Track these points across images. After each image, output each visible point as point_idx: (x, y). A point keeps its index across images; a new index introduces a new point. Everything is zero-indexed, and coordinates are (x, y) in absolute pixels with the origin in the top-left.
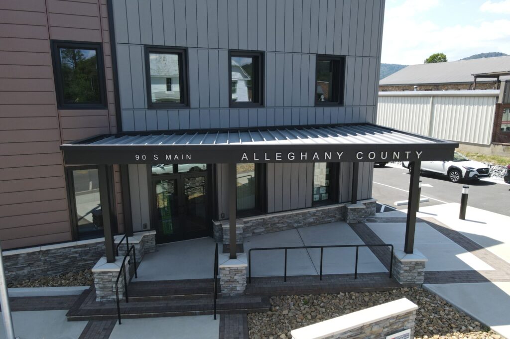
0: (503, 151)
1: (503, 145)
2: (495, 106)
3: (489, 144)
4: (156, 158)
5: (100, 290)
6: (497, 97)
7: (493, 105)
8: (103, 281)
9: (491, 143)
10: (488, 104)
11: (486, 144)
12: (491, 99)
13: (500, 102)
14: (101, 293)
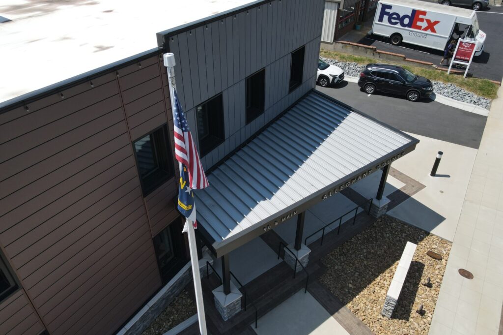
0: (342, 49)
1: (342, 43)
2: (336, 11)
6: (339, 4)
9: (333, 42)
10: (331, 9)
11: (329, 42)
13: (341, 8)
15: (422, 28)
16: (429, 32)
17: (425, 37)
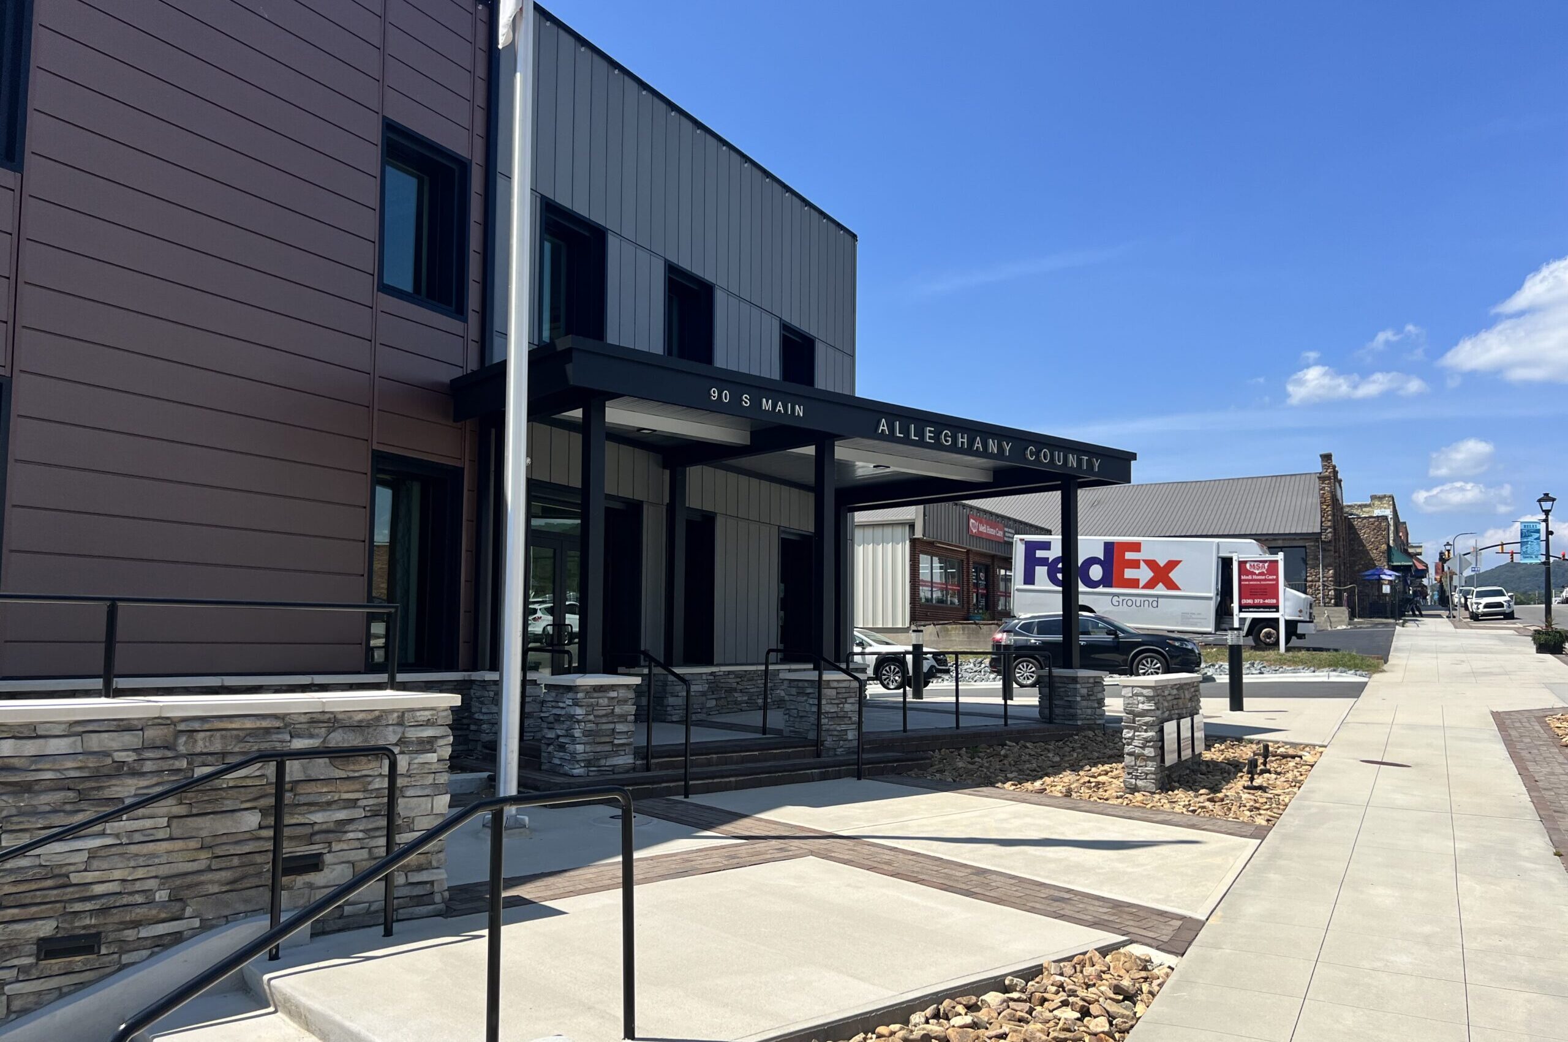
0: (936, 638)
1: (933, 624)
2: (908, 542)
3: (907, 625)
4: (746, 403)
5: (585, 739)
6: (912, 526)
7: (904, 541)
8: (596, 713)
9: (910, 624)
10: (893, 541)
11: (900, 626)
12: (899, 531)
13: (918, 534)
14: (588, 748)
15: (1141, 584)
16: (1160, 590)
17: (1155, 604)
